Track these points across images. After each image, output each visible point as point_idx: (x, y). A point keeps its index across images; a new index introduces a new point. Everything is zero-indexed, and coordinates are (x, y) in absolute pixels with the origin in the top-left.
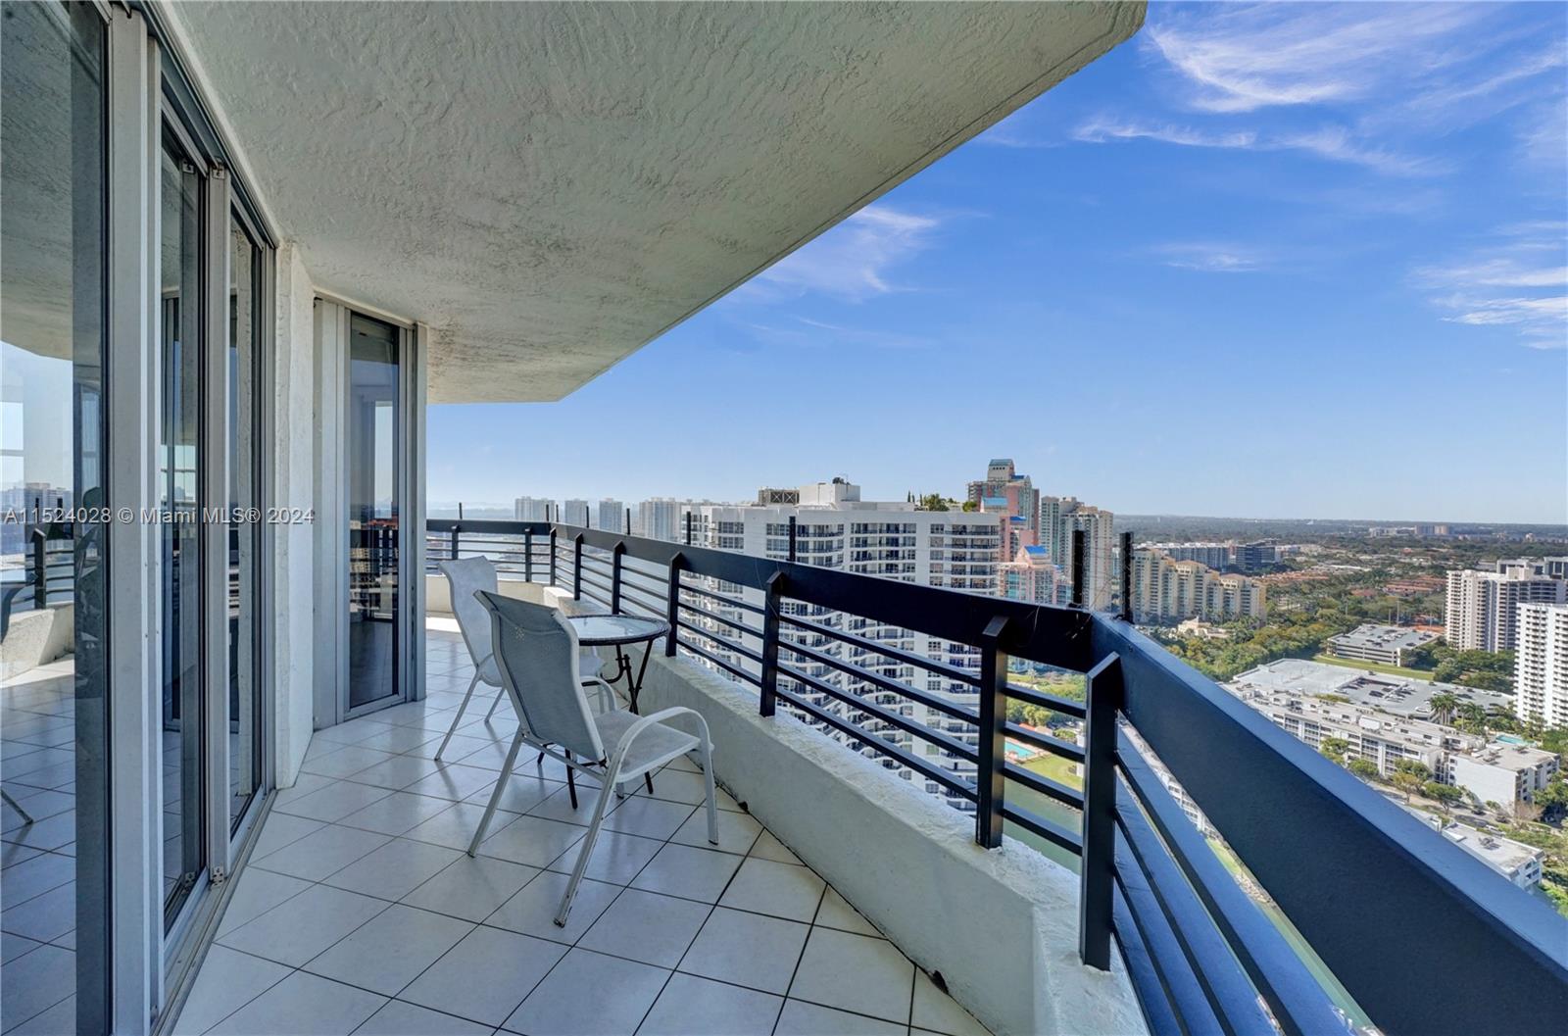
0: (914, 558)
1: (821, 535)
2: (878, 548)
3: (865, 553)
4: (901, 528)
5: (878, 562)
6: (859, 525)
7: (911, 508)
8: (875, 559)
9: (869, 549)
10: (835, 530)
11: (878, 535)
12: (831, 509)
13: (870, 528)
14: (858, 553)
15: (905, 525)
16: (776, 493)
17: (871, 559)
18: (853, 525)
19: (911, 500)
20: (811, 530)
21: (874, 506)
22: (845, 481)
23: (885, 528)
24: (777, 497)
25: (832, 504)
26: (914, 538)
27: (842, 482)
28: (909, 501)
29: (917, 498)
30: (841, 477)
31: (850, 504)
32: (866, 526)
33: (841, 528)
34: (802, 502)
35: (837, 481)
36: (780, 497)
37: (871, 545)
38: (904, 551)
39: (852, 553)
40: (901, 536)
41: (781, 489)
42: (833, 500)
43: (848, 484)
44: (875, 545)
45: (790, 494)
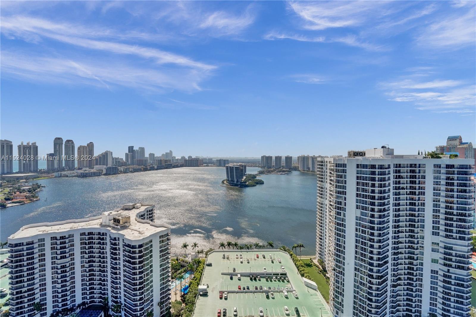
0: (425, 179)
1: (381, 168)
2: (406, 174)
3: (399, 176)
4: (418, 166)
5: (406, 179)
6: (397, 164)
7: (421, 157)
8: (405, 178)
9: (401, 174)
10: (387, 167)
11: (406, 169)
12: (381, 158)
13: (402, 166)
14: (396, 176)
15: (420, 165)
16: (356, 153)
17: (403, 178)
18: (394, 164)
19: (420, 154)
20: (377, 167)
21: (402, 157)
22: (387, 147)
23: (409, 166)
24: (356, 154)
25: (381, 156)
26: (425, 170)
27: (385, 147)
28: (419, 154)
29: (424, 153)
30: (385, 146)
31: (390, 156)
32: (400, 165)
33: (389, 165)
34: (367, 156)
35: (383, 147)
36: (357, 154)
37: (402, 173)
38: (419, 175)
39: (394, 175)
40: (417, 169)
41: (357, 151)
42: (382, 155)
43: (388, 148)
44: (405, 173)
45: (361, 153)
